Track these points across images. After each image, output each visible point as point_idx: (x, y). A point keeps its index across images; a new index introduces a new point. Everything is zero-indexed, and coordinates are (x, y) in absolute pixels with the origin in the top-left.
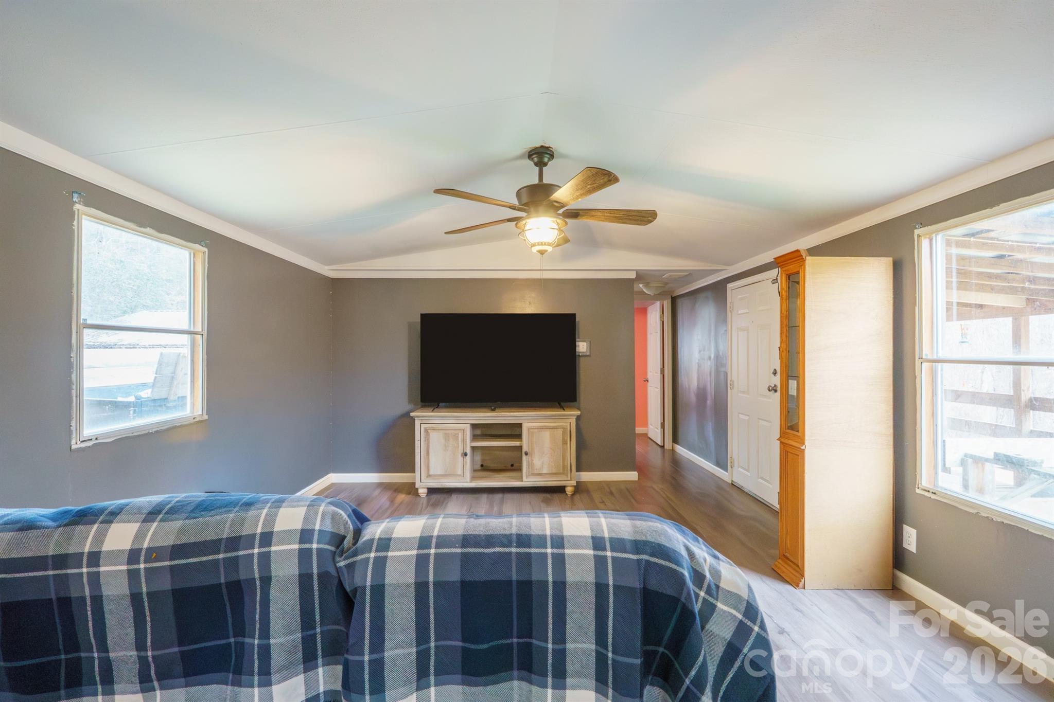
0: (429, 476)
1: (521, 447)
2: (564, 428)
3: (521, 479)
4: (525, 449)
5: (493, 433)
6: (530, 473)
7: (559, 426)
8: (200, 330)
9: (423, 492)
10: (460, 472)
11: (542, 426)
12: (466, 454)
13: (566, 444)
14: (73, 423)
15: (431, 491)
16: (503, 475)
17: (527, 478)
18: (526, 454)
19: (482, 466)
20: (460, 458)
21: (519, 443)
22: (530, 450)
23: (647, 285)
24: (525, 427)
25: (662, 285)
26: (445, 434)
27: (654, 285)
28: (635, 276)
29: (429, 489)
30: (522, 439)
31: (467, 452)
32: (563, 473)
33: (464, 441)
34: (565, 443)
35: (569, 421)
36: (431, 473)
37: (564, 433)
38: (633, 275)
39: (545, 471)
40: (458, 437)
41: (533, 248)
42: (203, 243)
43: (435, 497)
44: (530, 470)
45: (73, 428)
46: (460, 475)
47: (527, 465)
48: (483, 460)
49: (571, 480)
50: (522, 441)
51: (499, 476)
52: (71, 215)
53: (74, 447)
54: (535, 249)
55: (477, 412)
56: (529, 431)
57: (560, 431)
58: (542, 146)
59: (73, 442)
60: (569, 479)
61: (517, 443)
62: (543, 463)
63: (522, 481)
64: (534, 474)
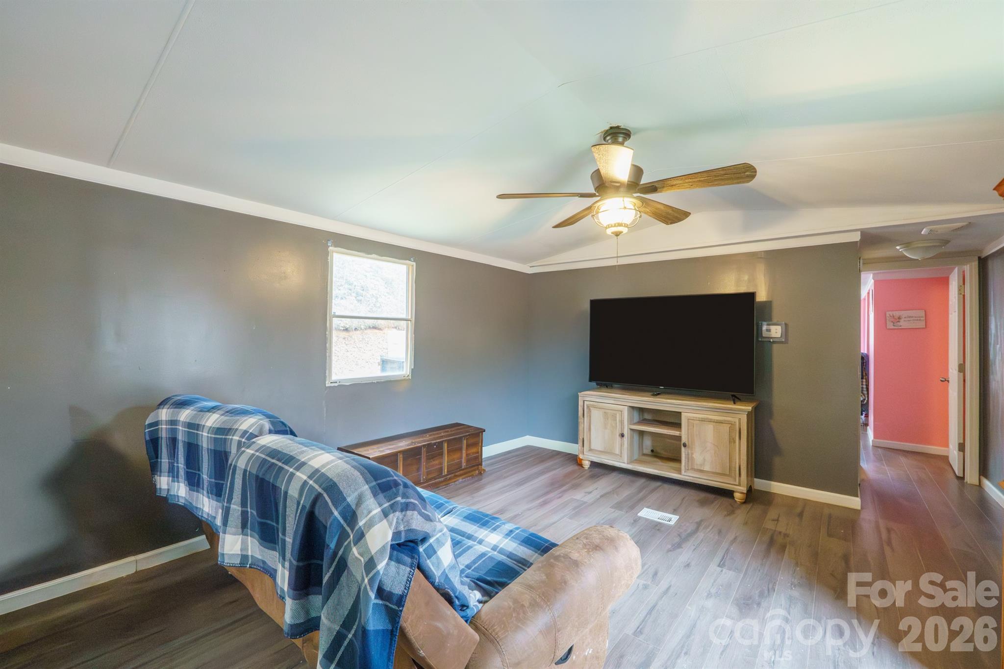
0: (590, 450)
1: (679, 438)
2: (732, 425)
3: (679, 471)
4: (684, 440)
5: (660, 419)
6: (690, 468)
7: (725, 421)
8: (410, 317)
9: (586, 464)
10: (617, 451)
11: (704, 419)
12: (622, 435)
13: (735, 442)
14: (327, 372)
15: (594, 464)
16: (666, 464)
17: (685, 472)
18: (685, 445)
19: (652, 451)
20: (618, 438)
21: (679, 433)
22: (690, 442)
23: (907, 245)
24: (683, 415)
25: (938, 244)
26: (605, 412)
27: (920, 245)
28: (860, 238)
29: (592, 462)
30: (681, 428)
31: (624, 433)
32: (729, 475)
33: (622, 422)
34: (732, 441)
35: (739, 416)
36: (592, 448)
37: (731, 430)
38: (856, 237)
39: (707, 468)
40: (616, 417)
41: (607, 230)
42: (412, 259)
43: (597, 470)
44: (690, 464)
45: (327, 374)
46: (618, 455)
47: (685, 458)
48: (653, 446)
49: (739, 485)
50: (681, 432)
51: (663, 464)
52: (327, 253)
53: (327, 385)
54: (609, 231)
55: (633, 395)
56: (688, 421)
57: (726, 428)
58: (611, 128)
59: (327, 383)
60: (737, 484)
61: (676, 433)
62: (704, 459)
63: (681, 474)
64: (693, 469)
